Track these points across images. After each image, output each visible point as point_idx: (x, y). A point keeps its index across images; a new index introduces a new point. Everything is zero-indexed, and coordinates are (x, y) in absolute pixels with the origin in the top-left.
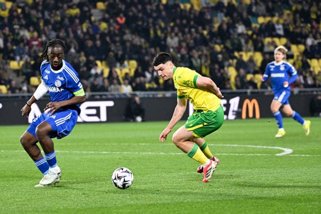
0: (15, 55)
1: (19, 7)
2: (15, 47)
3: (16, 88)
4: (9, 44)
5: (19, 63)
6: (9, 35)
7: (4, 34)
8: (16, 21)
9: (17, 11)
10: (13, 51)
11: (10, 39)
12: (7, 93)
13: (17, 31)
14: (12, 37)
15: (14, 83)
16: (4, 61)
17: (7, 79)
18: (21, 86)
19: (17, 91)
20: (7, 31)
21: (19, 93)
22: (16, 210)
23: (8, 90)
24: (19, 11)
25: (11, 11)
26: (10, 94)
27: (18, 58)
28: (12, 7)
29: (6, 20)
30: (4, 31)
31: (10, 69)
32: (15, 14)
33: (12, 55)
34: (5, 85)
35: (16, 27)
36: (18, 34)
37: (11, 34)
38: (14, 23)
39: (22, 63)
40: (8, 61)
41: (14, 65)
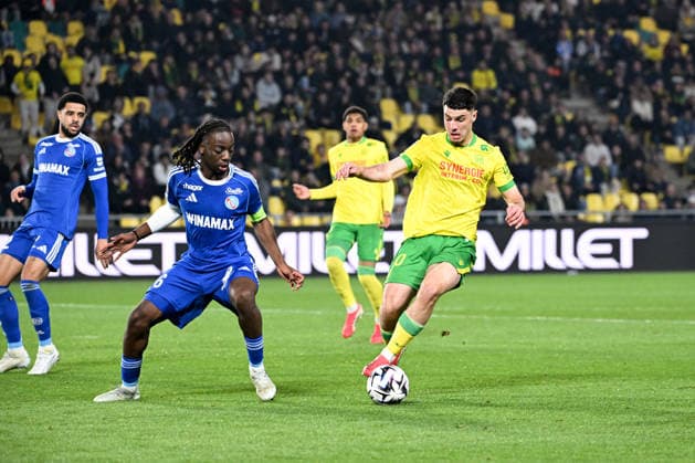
0: (675, 134)
1: (684, 41)
2: (674, 120)
3: (675, 199)
4: (664, 113)
5: (682, 151)
6: (663, 97)
7: (654, 94)
8: (677, 68)
9: (679, 49)
10: (670, 127)
11: (665, 103)
12: (659, 208)
13: (678, 88)
14: (668, 99)
15: (671, 189)
16: (653, 147)
17: (658, 181)
18: (685, 195)
19: (678, 205)
20: (659, 87)
21: (682, 208)
22: (672, 436)
23: (661, 201)
24: (684, 48)
25: (669, 49)
26: (664, 212)
27: (680, 140)
28: (671, 40)
29: (658, 67)
30: (654, 88)
31: (666, 162)
32: (676, 54)
33: (668, 134)
34: (655, 192)
35: (678, 80)
36: (681, 93)
37: (667, 93)
38: (672, 71)
39: (688, 150)
40: (661, 146)
41: (673, 153)
